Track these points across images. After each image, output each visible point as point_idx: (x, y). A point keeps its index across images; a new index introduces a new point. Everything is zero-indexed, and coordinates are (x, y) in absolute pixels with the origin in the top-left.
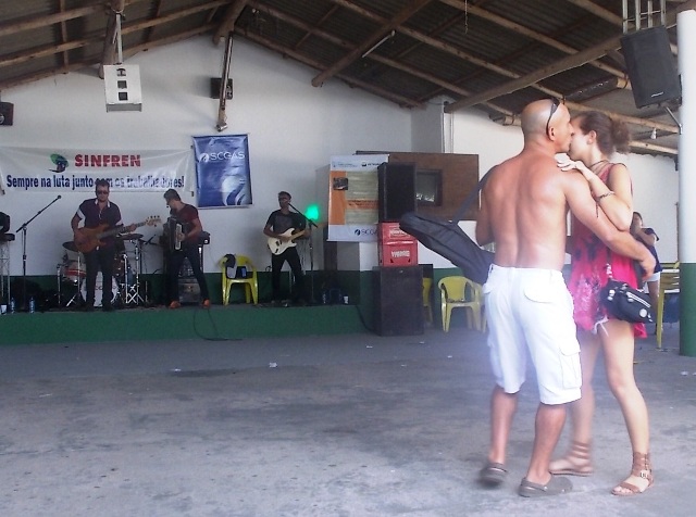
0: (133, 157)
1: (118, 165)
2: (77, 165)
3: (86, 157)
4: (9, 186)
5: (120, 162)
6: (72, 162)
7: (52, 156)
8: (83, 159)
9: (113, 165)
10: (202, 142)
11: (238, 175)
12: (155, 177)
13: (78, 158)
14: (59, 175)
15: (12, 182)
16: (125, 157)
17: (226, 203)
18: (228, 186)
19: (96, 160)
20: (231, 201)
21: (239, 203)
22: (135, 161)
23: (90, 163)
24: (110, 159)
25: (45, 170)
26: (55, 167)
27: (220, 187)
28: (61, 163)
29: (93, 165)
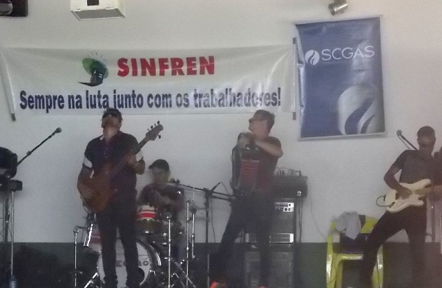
0: (202, 60)
1: (181, 73)
2: (121, 74)
3: (134, 61)
4: (23, 107)
5: (185, 68)
6: (113, 69)
7: (85, 61)
8: (129, 64)
9: (174, 73)
10: (309, 32)
11: (363, 85)
12: (235, 91)
13: (122, 62)
14: (93, 91)
15: (28, 102)
16: (190, 61)
17: (343, 131)
18: (347, 103)
19: (148, 66)
20: (352, 129)
21: (364, 130)
22: (208, 65)
23: (139, 70)
24: (169, 63)
25: (73, 82)
26: (88, 78)
27: (335, 105)
28: (97, 71)
29: (144, 74)
